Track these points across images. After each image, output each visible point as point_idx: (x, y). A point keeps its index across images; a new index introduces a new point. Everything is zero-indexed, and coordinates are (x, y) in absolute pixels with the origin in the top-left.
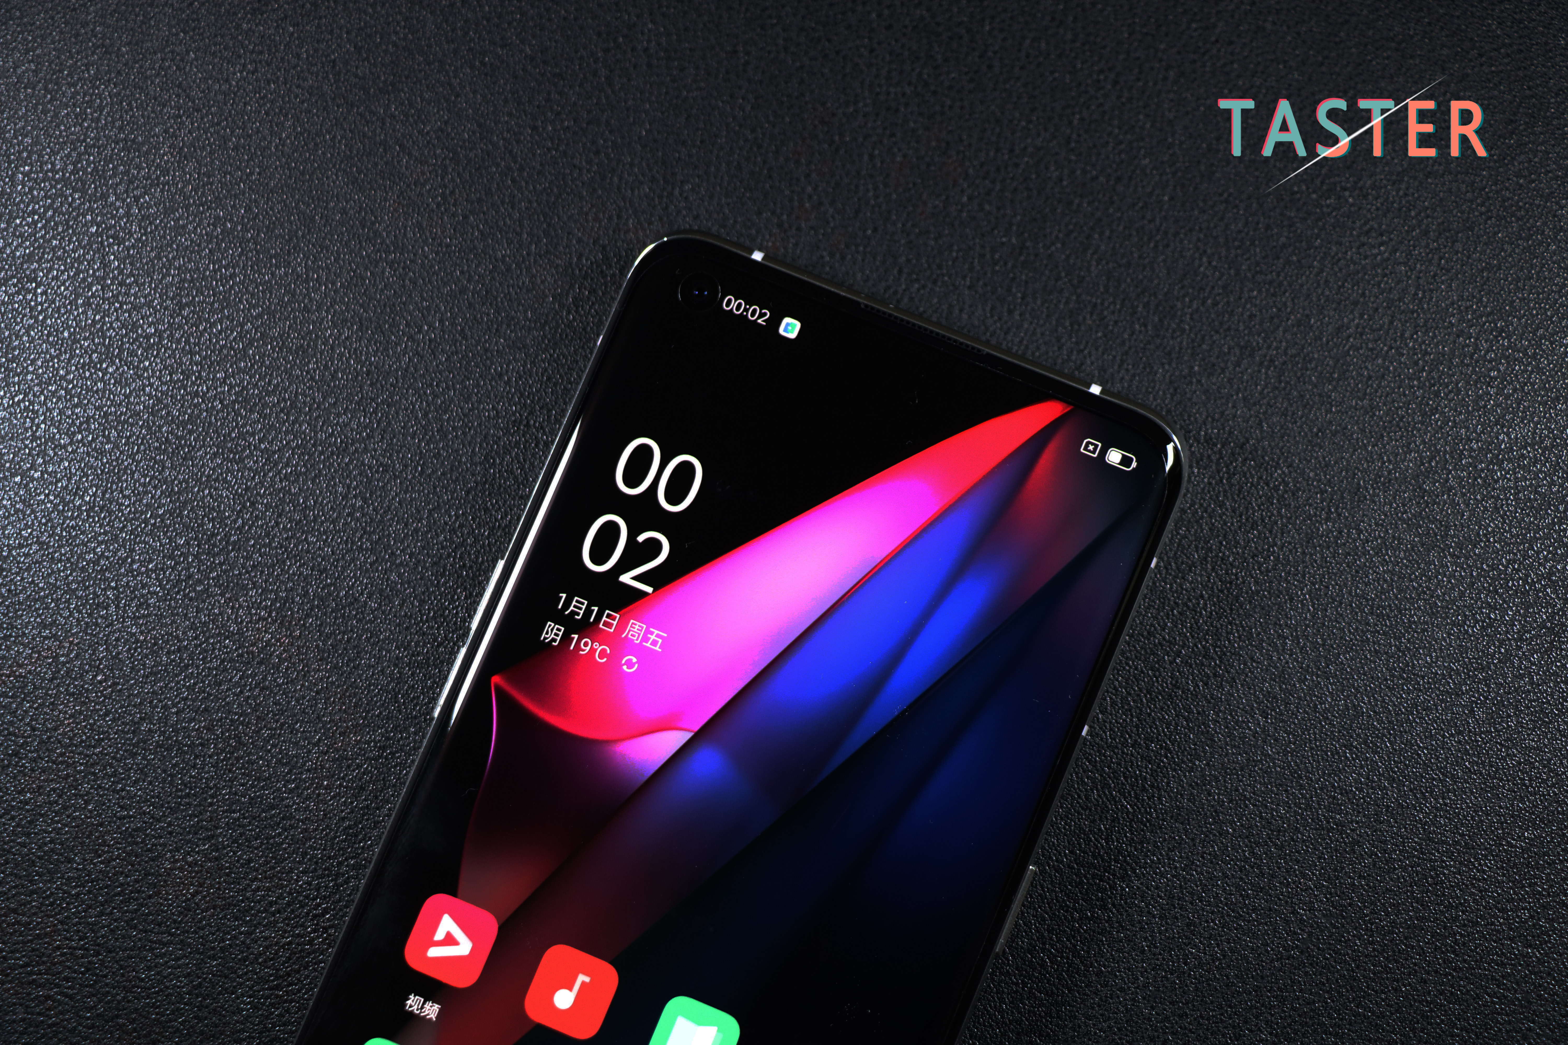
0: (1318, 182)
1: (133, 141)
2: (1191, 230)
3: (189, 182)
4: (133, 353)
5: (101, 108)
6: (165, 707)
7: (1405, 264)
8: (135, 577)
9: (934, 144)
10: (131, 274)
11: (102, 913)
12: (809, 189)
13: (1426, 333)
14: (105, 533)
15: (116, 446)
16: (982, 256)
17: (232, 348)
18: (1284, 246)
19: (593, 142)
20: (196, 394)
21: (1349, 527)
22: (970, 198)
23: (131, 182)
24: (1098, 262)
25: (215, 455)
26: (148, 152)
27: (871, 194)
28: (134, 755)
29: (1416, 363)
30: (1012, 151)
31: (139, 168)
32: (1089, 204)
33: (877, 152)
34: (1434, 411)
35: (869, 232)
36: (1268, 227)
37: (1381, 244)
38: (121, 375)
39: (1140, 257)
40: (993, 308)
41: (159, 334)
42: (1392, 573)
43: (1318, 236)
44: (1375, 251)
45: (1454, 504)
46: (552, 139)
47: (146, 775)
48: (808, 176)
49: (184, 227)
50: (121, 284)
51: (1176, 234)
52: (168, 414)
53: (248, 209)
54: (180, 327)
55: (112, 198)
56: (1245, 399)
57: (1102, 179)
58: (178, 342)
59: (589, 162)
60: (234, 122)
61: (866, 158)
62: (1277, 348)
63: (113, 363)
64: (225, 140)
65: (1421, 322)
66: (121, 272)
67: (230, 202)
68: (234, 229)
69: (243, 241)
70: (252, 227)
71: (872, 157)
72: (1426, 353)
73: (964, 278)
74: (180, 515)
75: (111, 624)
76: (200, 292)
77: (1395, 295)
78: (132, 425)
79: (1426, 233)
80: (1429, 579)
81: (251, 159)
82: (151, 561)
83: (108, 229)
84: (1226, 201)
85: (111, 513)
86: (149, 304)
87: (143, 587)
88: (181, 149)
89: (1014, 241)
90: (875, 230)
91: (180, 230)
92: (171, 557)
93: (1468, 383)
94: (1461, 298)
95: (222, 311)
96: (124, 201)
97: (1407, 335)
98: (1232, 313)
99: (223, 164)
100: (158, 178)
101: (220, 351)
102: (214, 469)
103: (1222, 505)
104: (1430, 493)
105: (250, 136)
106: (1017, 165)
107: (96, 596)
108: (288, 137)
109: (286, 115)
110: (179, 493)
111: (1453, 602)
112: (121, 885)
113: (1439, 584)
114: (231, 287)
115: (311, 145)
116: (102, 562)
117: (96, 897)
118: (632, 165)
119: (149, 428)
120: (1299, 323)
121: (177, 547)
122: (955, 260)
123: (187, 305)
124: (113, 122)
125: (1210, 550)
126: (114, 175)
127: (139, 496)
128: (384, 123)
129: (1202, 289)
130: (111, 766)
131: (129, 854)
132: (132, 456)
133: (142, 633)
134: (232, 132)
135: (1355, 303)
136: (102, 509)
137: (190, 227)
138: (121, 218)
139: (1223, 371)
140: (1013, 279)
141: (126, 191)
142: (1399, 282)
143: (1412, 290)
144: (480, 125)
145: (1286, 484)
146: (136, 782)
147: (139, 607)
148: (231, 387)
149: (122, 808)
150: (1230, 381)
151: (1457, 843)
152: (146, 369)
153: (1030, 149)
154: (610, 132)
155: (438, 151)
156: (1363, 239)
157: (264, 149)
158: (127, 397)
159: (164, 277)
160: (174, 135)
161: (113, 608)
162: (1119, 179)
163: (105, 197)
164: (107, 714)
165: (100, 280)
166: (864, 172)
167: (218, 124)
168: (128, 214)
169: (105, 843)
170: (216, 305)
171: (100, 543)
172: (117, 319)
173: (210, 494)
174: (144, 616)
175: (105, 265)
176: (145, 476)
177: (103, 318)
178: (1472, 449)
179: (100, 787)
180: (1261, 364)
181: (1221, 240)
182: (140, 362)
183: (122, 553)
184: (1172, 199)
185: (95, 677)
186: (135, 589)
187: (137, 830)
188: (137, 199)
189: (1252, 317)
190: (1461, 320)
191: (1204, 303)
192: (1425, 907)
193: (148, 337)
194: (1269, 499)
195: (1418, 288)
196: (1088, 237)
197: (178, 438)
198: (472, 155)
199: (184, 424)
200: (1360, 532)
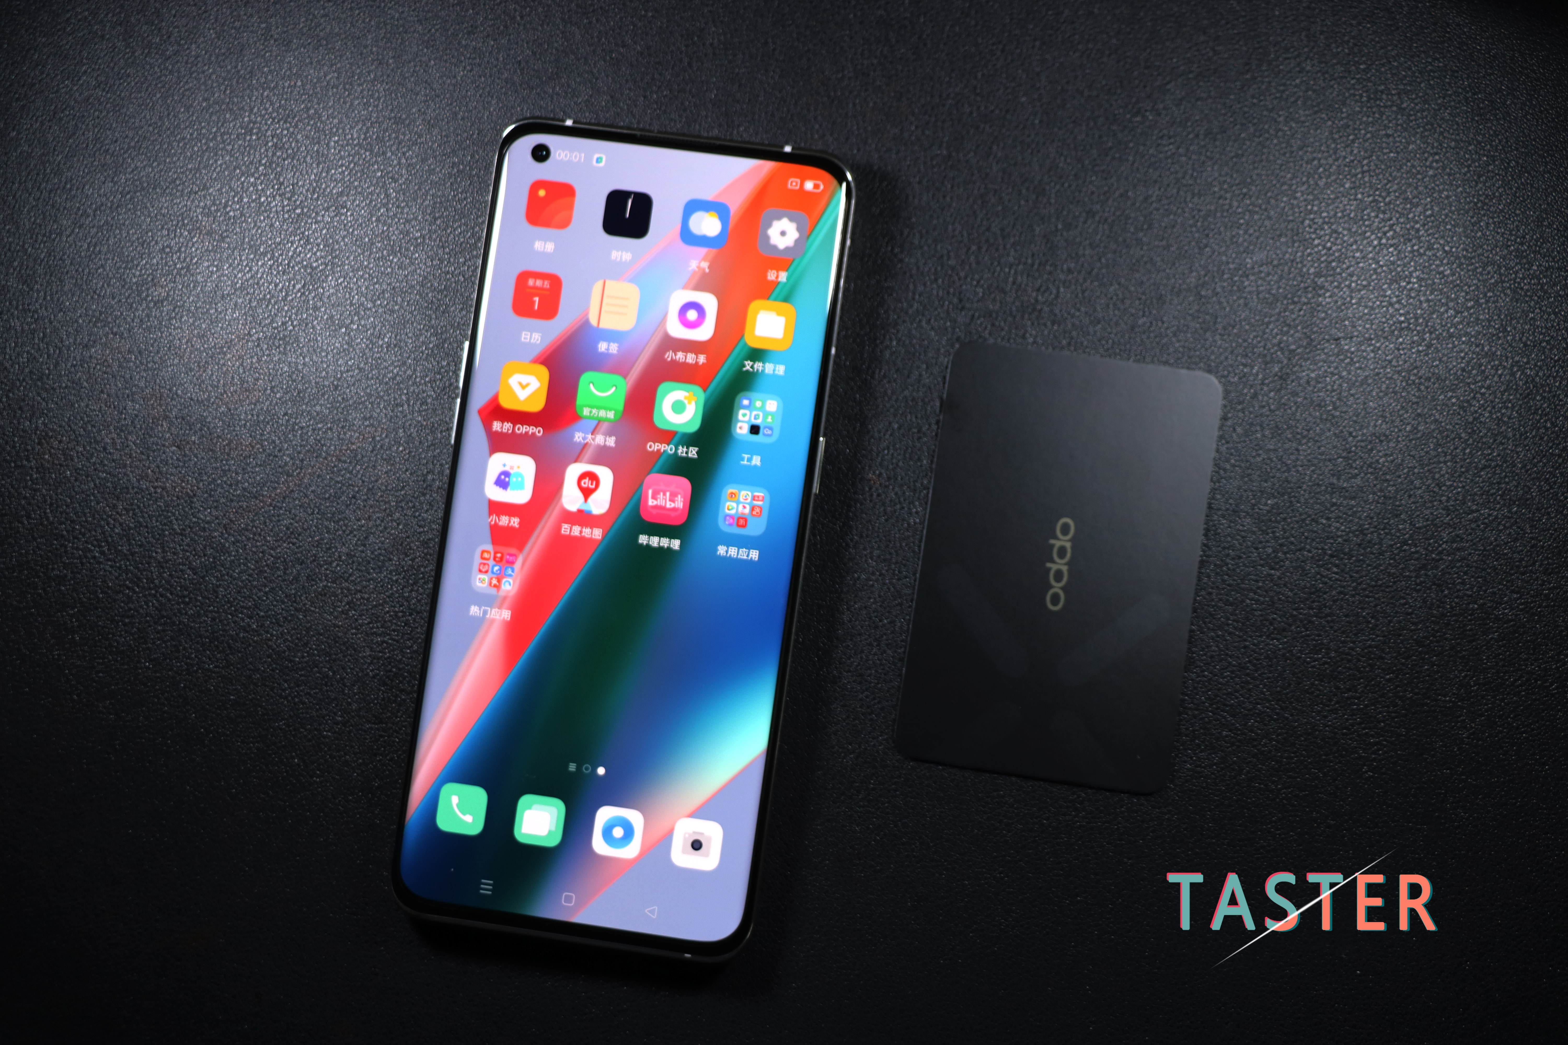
0: (1130, 107)
1: (400, 118)
2: (1053, 141)
3: (435, 142)
4: (407, 249)
5: (379, 98)
6: (441, 465)
7: (1185, 156)
8: (418, 387)
9: (893, 94)
10: (404, 200)
11: (412, 591)
12: (817, 126)
13: (1199, 198)
14: (398, 361)
15: (401, 307)
16: (925, 163)
17: (468, 243)
18: (1111, 148)
19: (682, 104)
20: (448, 272)
21: (1156, 320)
22: (917, 127)
23: (400, 143)
24: (997, 163)
25: (462, 309)
26: (409, 124)
27: (855, 128)
28: (424, 495)
29: (1194, 217)
30: (940, 96)
31: (404, 134)
32: (990, 127)
33: (857, 101)
34: (1206, 246)
35: (855, 151)
36: (1100, 137)
37: (1170, 144)
38: (402, 263)
39: (1023, 159)
40: (933, 195)
41: (423, 237)
42: (1184, 347)
43: (1131, 141)
44: (1166, 149)
45: (1220, 303)
46: (656, 103)
47: (433, 506)
48: (815, 118)
49: (434, 169)
50: (398, 207)
51: (1044, 144)
52: (432, 285)
53: (472, 156)
54: (436, 231)
55: (389, 154)
56: (1091, 244)
57: (997, 112)
58: (435, 240)
59: (680, 116)
60: (461, 102)
61: (851, 105)
62: (1109, 212)
63: (396, 256)
64: (456, 114)
65: (1196, 191)
66: (397, 200)
67: (461, 153)
68: (464, 169)
69: (471, 176)
70: (476, 167)
71: (854, 104)
72: (1199, 211)
73: (915, 177)
74: (443, 347)
75: (405, 416)
76: (446, 209)
77: (1180, 175)
78: (410, 294)
79: (1197, 136)
80: (1206, 349)
81: (472, 125)
82: (427, 376)
83: (388, 173)
84: (1074, 122)
85: (400, 348)
86: (416, 219)
87: (423, 392)
88: (429, 121)
89: (945, 152)
90: (859, 150)
91: (431, 172)
92: (439, 373)
93: (1226, 227)
94: (1220, 175)
95: (460, 220)
96: (396, 155)
97: (1188, 199)
98: (1080, 192)
99: (455, 129)
100: (416, 140)
101: (461, 244)
102: (462, 318)
103: (1079, 310)
104: (1205, 297)
105: (471, 111)
106: (944, 105)
107: (395, 399)
108: (494, 110)
109: (492, 97)
110: (441, 333)
111: (1221, 363)
112: (422, 573)
113: (1213, 353)
114: (465, 206)
115: (509, 115)
116: (398, 378)
117: (408, 581)
118: (706, 117)
119: (421, 295)
120: (1121, 195)
121: (442, 367)
122: (909, 166)
123: (439, 217)
124: (387, 106)
125: (1072, 338)
126: (390, 140)
127: (417, 337)
128: (552, 99)
129: (1061, 177)
130: (411, 502)
131: (426, 554)
132: (411, 313)
133: (424, 420)
134: (460, 109)
135: (1156, 181)
136: (395, 346)
137: (438, 169)
138: (395, 166)
139: (1076, 227)
140: (945, 177)
141: (398, 149)
142: (1182, 167)
143: (1190, 172)
144: (612, 97)
145: (1117, 295)
146: (427, 511)
147: (421, 405)
148: (469, 267)
149: (420, 526)
150: (1081, 233)
151: (1227, 509)
152: (416, 259)
153: (952, 95)
154: (693, 97)
155: (587, 114)
156: (1159, 141)
157: (480, 119)
158: (406, 276)
159: (424, 201)
160: (424, 113)
161: (406, 406)
162: (1007, 111)
163: (384, 153)
164: (407, 470)
165: (385, 205)
166: (850, 114)
167: (451, 104)
168: (399, 163)
169: (411, 548)
170: (457, 217)
171: (395, 367)
172: (397, 228)
173: (460, 333)
174: (425, 410)
175: (387, 196)
176: (420, 324)
177: (388, 229)
178: (1229, 269)
179: (406, 515)
180: (1099, 222)
181: (1072, 146)
182: (412, 254)
183: (409, 372)
184: (1041, 122)
185: (398, 448)
186: (419, 393)
187: (429, 539)
188: (404, 154)
189: (1093, 193)
190: (1221, 189)
191: (1063, 185)
192: (1210, 549)
193: (416, 239)
194: (1108, 306)
195: (1194, 170)
196: (991, 148)
197: (438, 300)
198: (608, 115)
199: (441, 291)
200: (1163, 323)
